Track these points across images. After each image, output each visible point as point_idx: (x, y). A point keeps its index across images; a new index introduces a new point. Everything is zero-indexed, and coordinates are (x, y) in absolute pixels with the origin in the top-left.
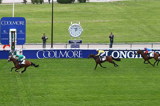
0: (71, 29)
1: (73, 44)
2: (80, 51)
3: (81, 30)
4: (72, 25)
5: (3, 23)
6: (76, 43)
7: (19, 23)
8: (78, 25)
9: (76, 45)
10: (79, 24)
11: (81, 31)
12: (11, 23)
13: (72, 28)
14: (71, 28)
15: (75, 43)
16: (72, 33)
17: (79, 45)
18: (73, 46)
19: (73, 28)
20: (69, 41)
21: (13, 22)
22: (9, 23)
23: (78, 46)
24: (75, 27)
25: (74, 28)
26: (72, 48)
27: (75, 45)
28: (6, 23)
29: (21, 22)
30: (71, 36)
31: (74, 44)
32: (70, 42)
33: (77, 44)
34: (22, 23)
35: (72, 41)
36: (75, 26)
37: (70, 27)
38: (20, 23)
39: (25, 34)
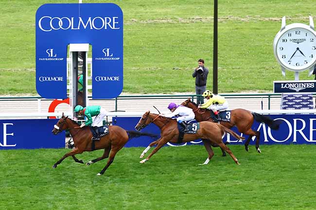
0: (281, 44)
1: (289, 96)
4: (284, 28)
5: (45, 24)
6: (300, 91)
7: (98, 23)
8: (308, 27)
9: (299, 98)
10: (312, 23)
12: (71, 23)
13: (286, 37)
14: (284, 41)
15: (295, 91)
16: (284, 57)
17: (311, 98)
18: (290, 101)
19: (288, 38)
20: (275, 83)
21: (81, 20)
22: (66, 23)
23: (306, 101)
24: (294, 36)
25: (291, 38)
26: (285, 108)
27: (297, 98)
28: (56, 23)
29: (108, 21)
30: (284, 68)
31: (292, 96)
32: (279, 88)
33: (304, 96)
34: (112, 24)
36: (298, 31)
37: (279, 34)
38: (105, 23)
39: (121, 62)
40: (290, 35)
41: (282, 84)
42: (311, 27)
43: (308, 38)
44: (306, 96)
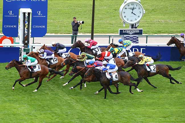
0: (124, 10)
1: (127, 37)
2: (141, 49)
3: (142, 12)
4: (126, 2)
6: (132, 34)
8: (137, 2)
9: (132, 38)
11: (142, 14)
13: (127, 7)
14: (125, 8)
15: (130, 34)
16: (125, 17)
17: (138, 38)
20: (120, 30)
23: (135, 39)
24: (131, 6)
25: (129, 7)
27: (130, 38)
30: (124, 23)
31: (128, 37)
32: (122, 33)
33: (134, 36)
35: (125, 30)
36: (132, 4)
37: (124, 5)
39: (46, 18)
40: (129, 6)
41: (124, 31)
42: (139, 2)
43: (137, 8)
44: (135, 37)
